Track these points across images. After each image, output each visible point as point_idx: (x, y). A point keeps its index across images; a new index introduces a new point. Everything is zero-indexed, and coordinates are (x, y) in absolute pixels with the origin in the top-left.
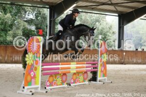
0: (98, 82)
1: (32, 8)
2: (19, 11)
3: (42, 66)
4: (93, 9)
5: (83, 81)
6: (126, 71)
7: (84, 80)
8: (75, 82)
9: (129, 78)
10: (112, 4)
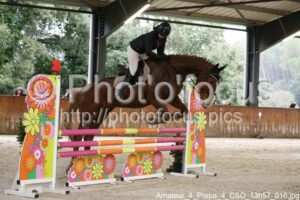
0: (185, 174)
1: (55, 12)
2: (27, 20)
3: (59, 138)
4: (189, 15)
5: (153, 172)
6: (258, 152)
7: (155, 168)
8: (133, 172)
9: (259, 167)
10: (229, 5)
